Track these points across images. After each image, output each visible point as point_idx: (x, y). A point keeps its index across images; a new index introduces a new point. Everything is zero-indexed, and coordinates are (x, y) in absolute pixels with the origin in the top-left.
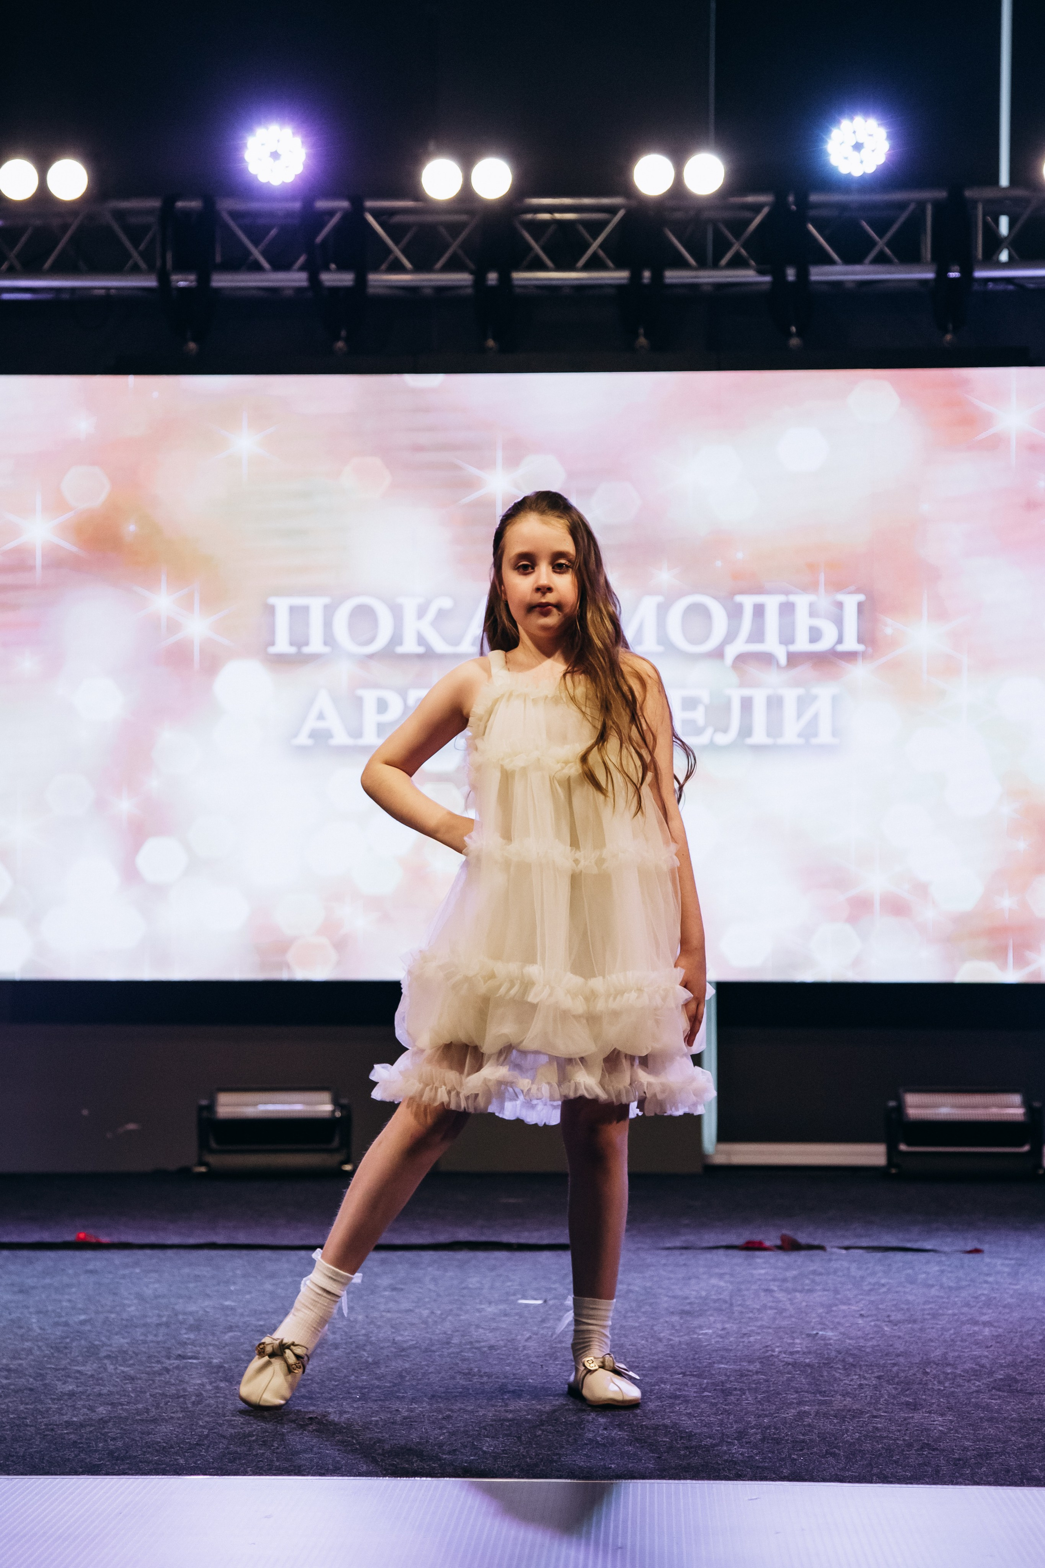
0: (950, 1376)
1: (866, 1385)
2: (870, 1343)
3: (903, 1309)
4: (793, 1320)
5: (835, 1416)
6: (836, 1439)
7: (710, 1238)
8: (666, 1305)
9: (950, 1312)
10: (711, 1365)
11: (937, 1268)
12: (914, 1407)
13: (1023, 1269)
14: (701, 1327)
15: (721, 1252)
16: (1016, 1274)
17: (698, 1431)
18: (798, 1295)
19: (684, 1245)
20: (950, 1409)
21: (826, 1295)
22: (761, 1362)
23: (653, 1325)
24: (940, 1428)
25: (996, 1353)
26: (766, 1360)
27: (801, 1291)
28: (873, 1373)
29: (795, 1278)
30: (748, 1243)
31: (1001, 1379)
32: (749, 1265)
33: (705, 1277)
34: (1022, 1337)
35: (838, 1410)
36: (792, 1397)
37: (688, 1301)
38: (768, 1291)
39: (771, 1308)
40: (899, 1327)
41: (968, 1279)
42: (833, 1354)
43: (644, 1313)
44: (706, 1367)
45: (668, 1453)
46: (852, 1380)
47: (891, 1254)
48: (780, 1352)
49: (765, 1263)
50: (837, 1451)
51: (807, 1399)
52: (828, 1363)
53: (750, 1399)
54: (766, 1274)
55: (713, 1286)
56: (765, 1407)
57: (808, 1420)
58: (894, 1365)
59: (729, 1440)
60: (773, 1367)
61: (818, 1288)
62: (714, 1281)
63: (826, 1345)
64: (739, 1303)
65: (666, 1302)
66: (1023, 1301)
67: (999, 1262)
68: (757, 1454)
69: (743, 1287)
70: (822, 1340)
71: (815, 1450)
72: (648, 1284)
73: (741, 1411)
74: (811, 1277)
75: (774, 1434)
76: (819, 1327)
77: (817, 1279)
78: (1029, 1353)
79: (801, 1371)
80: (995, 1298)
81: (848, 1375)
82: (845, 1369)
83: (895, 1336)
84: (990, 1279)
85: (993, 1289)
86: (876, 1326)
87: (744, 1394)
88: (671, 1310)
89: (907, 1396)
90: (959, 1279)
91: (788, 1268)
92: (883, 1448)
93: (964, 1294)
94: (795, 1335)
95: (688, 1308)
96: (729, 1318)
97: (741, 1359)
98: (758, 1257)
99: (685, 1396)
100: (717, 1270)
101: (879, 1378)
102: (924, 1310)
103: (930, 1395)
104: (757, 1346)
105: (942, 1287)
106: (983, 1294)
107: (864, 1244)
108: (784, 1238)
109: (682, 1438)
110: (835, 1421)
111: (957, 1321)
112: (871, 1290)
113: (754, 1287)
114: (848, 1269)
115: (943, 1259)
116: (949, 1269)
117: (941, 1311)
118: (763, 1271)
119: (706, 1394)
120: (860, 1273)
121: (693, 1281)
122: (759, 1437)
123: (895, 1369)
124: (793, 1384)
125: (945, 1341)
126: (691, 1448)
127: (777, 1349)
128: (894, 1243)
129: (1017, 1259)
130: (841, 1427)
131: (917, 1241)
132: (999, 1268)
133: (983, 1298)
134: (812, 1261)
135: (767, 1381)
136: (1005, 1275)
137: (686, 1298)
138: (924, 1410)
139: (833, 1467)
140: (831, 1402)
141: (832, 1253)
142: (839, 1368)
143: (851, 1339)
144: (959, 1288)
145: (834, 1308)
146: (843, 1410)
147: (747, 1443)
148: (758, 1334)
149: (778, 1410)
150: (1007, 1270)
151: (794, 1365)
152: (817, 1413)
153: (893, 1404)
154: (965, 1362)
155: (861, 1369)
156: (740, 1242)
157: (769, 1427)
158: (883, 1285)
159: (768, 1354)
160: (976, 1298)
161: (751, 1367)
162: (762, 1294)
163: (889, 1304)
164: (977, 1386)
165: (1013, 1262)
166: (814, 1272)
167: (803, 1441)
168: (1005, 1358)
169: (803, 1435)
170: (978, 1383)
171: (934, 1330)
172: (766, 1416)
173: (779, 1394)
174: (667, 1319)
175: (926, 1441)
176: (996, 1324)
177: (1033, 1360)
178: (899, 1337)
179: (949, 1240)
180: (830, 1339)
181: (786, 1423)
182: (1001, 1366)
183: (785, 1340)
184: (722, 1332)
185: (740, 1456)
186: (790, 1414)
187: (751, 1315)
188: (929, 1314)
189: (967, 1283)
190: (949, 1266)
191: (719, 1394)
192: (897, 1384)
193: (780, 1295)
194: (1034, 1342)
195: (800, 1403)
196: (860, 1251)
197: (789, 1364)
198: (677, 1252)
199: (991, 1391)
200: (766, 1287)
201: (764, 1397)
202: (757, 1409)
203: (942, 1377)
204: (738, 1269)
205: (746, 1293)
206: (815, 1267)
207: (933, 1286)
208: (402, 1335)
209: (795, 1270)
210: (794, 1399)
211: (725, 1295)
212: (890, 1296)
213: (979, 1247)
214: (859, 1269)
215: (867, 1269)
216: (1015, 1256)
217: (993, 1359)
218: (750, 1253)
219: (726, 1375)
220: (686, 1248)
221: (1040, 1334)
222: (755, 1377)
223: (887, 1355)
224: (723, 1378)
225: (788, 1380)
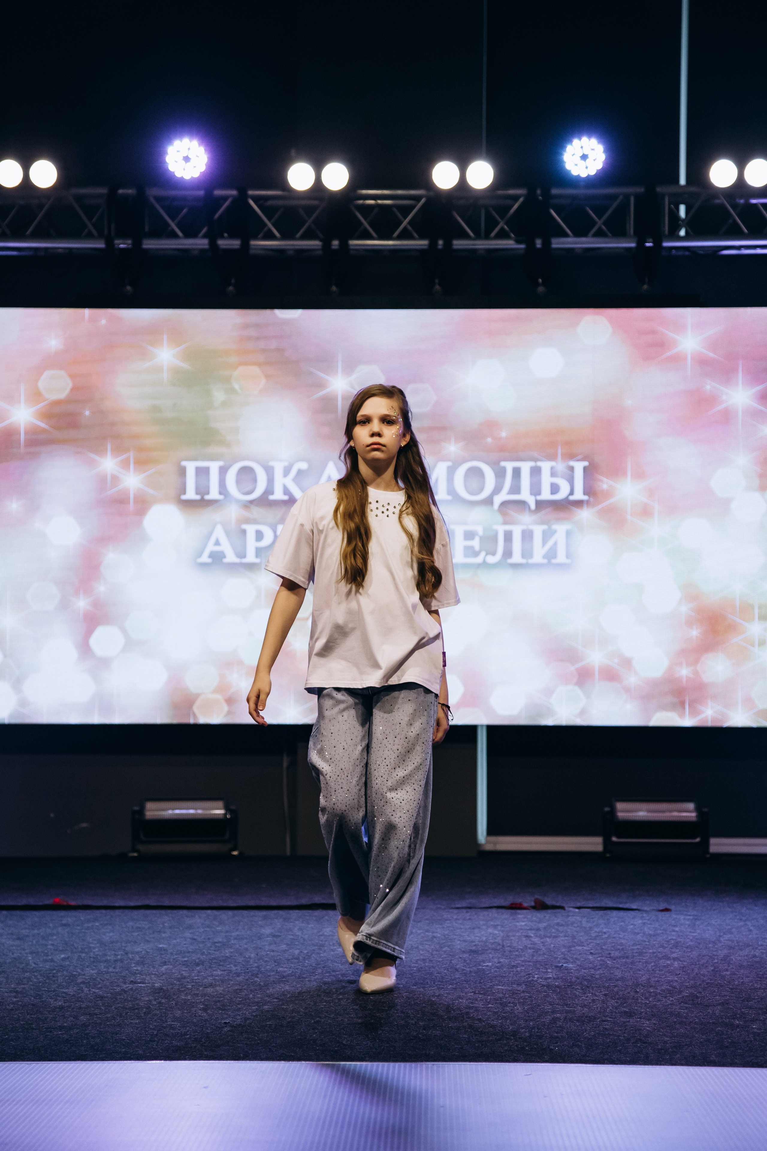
0: (653, 994)
1: (597, 1000)
2: (598, 972)
3: (619, 949)
4: (546, 956)
5: (578, 1021)
6: (579, 1036)
7: (486, 901)
8: (459, 947)
9: (651, 951)
10: (492, 987)
11: (640, 922)
12: (630, 1014)
13: (698, 923)
14: (484, 961)
15: (494, 911)
16: (695, 925)
17: (487, 1030)
18: (548, 939)
19: (469, 906)
20: (654, 1015)
21: (566, 940)
22: (526, 985)
23: (451, 960)
24: (648, 1029)
25: (683, 979)
26: (530, 984)
27: (550, 937)
28: (601, 992)
29: (545, 928)
30: (512, 904)
31: (687, 996)
32: (514, 919)
33: (484, 927)
34: (699, 968)
35: (579, 1017)
36: (548, 1008)
37: (474, 944)
38: (528, 937)
39: (530, 948)
40: (617, 961)
41: (662, 929)
42: (574, 979)
43: (445, 952)
44: (489, 988)
45: (467, 1045)
46: (587, 997)
47: (609, 912)
48: (538, 978)
49: (524, 918)
50: (580, 1044)
51: (558, 1009)
52: (571, 985)
53: (520, 1009)
54: (526, 925)
55: (490, 934)
56: (530, 1014)
57: (559, 1023)
58: (615, 986)
59: (508, 1037)
60: (534, 988)
61: (561, 935)
62: (490, 930)
63: (569, 973)
64: (509, 945)
65: (459, 944)
66: (699, 944)
67: (682, 917)
68: (526, 1046)
69: (510, 934)
70: (567, 970)
71: (565, 1043)
72: (446, 933)
73: (514, 1017)
74: (556, 927)
75: (537, 1032)
76: (563, 961)
77: (561, 928)
78: (705, 979)
79: (552, 990)
80: (680, 942)
81: (585, 993)
82: (583, 990)
83: (615, 967)
84: (677, 929)
85: (679, 936)
86: (601, 960)
87: (516, 1006)
88: (463, 950)
89: (625, 1007)
90: (656, 929)
91: (540, 921)
92: (610, 1042)
93: (659, 939)
94: (547, 966)
95: (474, 948)
96: (503, 955)
97: (512, 983)
98: (519, 914)
99: (476, 1007)
100: (492, 923)
101: (605, 995)
102: (633, 949)
103: (640, 1007)
104: (522, 974)
105: (644, 933)
106: (672, 939)
107: (591, 905)
108: (536, 901)
109: (476, 1035)
110: (578, 1024)
111: (656, 957)
112: (597, 936)
113: (518, 934)
114: (581, 922)
115: (645, 915)
116: (649, 922)
117: (644, 951)
118: (523, 924)
119: (490, 1005)
120: (589, 925)
121: (476, 931)
122: (527, 1034)
123: (616, 989)
124: (548, 999)
125: (648, 970)
126: (483, 1041)
127: (536, 976)
128: (611, 904)
129: (693, 915)
130: (582, 1027)
131: (626, 903)
132: (682, 921)
133: (673, 942)
134: (556, 917)
135: (530, 997)
136: (687, 926)
137: (472, 942)
138: (636, 1017)
139: (578, 1054)
140: (574, 1011)
141: (569, 911)
142: (578, 989)
143: (585, 969)
144: (654, 935)
145: (573, 949)
146: (582, 1017)
147: (519, 1038)
148: (523, 966)
149: (539, 1016)
150: (688, 923)
151: (548, 986)
152: (565, 1018)
153: (616, 1013)
154: (662, 985)
155: (593, 989)
156: (507, 903)
157: (533, 1028)
158: (605, 933)
159: (529, 980)
160: (668, 942)
161: (519, 988)
162: (524, 939)
163: (610, 946)
164: (672, 1001)
165: (691, 917)
166: (558, 924)
167: (557, 1037)
168: (689, 982)
169: (557, 1033)
170: (671, 999)
171: (641, 963)
172: (531, 1020)
173: (539, 1006)
174: (461, 956)
175: (639, 1037)
176: (682, 959)
177: (708, 983)
178: (618, 968)
179: (648, 902)
180: (571, 969)
181: (545, 1025)
182: (687, 987)
183: (541, 970)
184: (498, 965)
185: (515, 1047)
186: (548, 1019)
187: (517, 953)
188: (637, 952)
189: (661, 932)
190: (649, 920)
191: (499, 1006)
192: (618, 999)
193: (536, 940)
194: (708, 971)
195: (553, 1012)
196: (588, 910)
197: (545, 986)
198: (464, 911)
199: (681, 1004)
200: (525, 934)
201: (529, 1008)
202: (525, 1016)
203: (647, 995)
204: (506, 921)
205: (512, 938)
206: (558, 921)
207: (638, 933)
208: (282, 967)
209: (544, 923)
210: (549, 1009)
211: (499, 940)
212: (610, 940)
213: (668, 907)
214: (588, 922)
215: (593, 922)
216: (692, 914)
217: (681, 983)
218: (513, 911)
219: (502, 993)
220: (470, 908)
221: (712, 966)
222: (522, 995)
223: (610, 980)
224: (501, 995)
225: (545, 996)
